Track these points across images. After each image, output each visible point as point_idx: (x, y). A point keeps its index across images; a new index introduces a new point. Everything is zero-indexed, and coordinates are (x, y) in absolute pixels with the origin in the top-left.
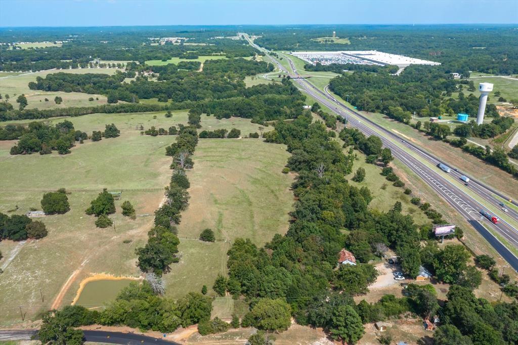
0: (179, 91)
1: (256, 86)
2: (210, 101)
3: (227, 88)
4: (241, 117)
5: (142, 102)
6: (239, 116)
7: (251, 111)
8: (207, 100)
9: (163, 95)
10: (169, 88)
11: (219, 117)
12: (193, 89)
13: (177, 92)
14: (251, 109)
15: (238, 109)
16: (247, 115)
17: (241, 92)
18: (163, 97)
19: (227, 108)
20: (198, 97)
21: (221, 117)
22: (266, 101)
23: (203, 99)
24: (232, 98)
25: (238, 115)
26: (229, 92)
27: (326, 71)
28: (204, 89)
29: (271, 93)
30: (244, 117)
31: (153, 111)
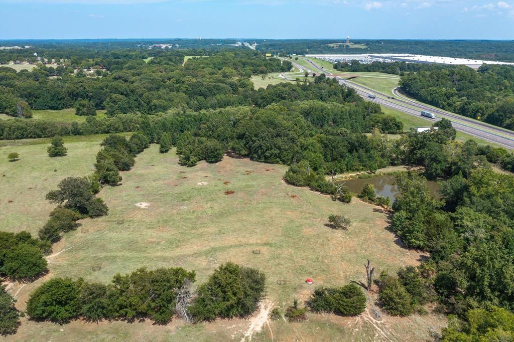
0: (122, 94)
1: (275, 87)
2: (178, 114)
3: (219, 89)
4: (252, 159)
5: (38, 117)
6: (245, 156)
7: (279, 142)
8: (171, 112)
9: (85, 102)
10: (102, 88)
11: (187, 158)
12: (150, 89)
13: (114, 96)
14: (278, 135)
15: (241, 137)
16: (267, 154)
17: (246, 97)
18: (84, 106)
19: (212, 133)
20: (155, 105)
21: (193, 159)
22: (306, 114)
23: (165, 109)
24: (228, 108)
25: (244, 152)
26: (222, 96)
27: (370, 71)
28: (172, 90)
29: (307, 97)
30: (259, 159)
31: (39, 137)
